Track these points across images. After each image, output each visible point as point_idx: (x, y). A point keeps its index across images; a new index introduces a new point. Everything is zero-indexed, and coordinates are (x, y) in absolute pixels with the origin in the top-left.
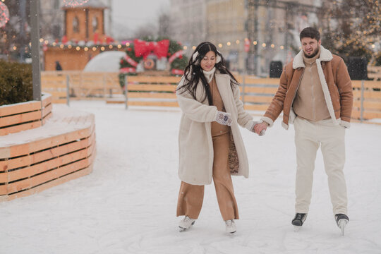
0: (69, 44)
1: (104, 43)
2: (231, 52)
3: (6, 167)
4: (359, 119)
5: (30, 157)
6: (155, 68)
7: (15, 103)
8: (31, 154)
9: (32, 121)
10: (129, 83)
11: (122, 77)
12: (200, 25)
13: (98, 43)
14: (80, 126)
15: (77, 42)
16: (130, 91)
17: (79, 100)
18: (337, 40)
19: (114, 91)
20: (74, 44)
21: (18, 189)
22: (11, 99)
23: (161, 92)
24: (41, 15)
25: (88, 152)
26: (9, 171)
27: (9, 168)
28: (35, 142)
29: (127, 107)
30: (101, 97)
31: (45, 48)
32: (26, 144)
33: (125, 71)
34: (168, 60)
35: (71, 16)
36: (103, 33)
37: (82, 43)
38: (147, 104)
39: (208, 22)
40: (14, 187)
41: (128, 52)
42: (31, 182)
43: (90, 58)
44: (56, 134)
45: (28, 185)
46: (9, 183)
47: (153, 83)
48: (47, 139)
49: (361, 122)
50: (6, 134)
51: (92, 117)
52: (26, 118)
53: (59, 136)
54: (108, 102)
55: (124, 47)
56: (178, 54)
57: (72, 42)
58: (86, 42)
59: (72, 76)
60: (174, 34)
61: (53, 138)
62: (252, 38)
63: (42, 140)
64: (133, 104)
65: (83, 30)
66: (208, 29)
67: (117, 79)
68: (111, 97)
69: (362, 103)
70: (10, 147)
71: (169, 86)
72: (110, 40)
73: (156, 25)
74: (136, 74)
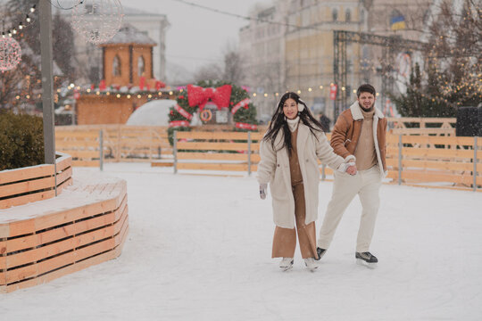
0: (108, 91)
1: (153, 90)
2: (316, 100)
3: (4, 249)
4: (472, 186)
5: (36, 236)
6: (213, 121)
7: (22, 167)
8: (37, 232)
9: (43, 190)
10: (179, 140)
11: (170, 132)
12: (278, 65)
13: (145, 89)
14: (105, 196)
15: (118, 88)
16: (180, 151)
17: (118, 161)
18: (445, 85)
19: (163, 150)
20: (115, 90)
21: (19, 278)
22: (17, 162)
23: (221, 151)
24: (75, 54)
25: (115, 229)
26: (8, 254)
27: (8, 251)
28: (44, 217)
29: (176, 171)
30: (146, 158)
31: (77, 96)
32: (31, 220)
33: (177, 125)
34: (230, 110)
35: (110, 55)
36: (152, 76)
37: (124, 89)
38: (202, 167)
39: (287, 62)
40: (15, 275)
41: (179, 101)
42: (38, 269)
43: (134, 108)
44: (71, 206)
45: (33, 273)
46: (8, 270)
47: (211, 141)
48: (60, 213)
49: (474, 190)
50: (7, 207)
51: (123, 184)
52: (34, 186)
53: (74, 209)
54: (154, 165)
55: (176, 93)
56: (242, 104)
57: (112, 88)
58: (130, 88)
59: (109, 131)
60: (244, 77)
61: (67, 212)
62: (340, 83)
63: (53, 215)
64: (184, 166)
65: (126, 72)
66: (287, 71)
67: (166, 135)
68: (159, 158)
69: (475, 167)
70: (10, 224)
71: (232, 143)
72: (160, 85)
73: (222, 66)
74: (190, 129)
